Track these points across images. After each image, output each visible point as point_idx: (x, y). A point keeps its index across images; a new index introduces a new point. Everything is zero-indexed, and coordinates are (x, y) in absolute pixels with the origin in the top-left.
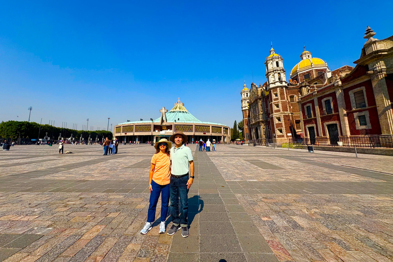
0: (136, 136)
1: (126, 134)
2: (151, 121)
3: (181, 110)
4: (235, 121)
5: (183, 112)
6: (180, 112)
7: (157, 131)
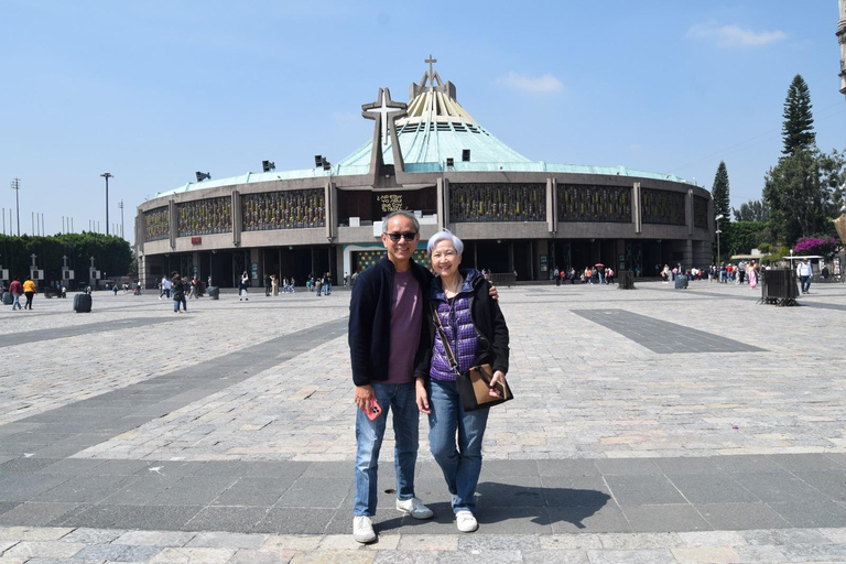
0: (248, 250)
1: (197, 242)
2: (320, 172)
3: (443, 118)
4: (722, 167)
5: (458, 127)
6: (443, 126)
7: (354, 222)
